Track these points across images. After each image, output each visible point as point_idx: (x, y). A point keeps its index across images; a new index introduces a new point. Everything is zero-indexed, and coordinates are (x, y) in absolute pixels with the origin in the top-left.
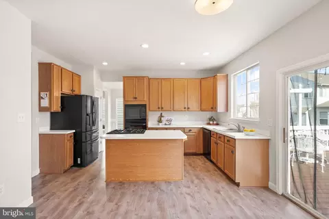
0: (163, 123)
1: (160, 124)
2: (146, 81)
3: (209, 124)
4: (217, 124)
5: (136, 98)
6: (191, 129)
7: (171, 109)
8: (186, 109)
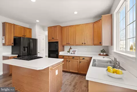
1: (69, 53)
3: (100, 55)
4: (107, 55)
6: (84, 57)
7: (74, 44)
8: (83, 44)
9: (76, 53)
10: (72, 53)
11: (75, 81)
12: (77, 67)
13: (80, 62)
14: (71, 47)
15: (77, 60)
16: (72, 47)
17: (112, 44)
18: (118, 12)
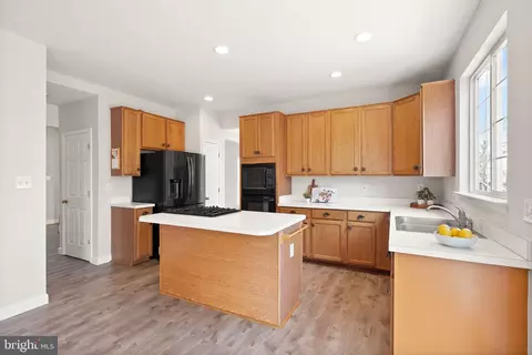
0: (314, 199)
1: (308, 200)
2: (274, 120)
5: (258, 153)
6: (361, 214)
7: (328, 172)
8: (358, 172)
9: (332, 199)
11: (337, 283)
12: (338, 242)
13: (349, 228)
14: (314, 181)
15: (339, 222)
16: (319, 181)
17: (453, 171)
18: (474, 77)
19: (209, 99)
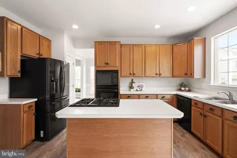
0: (135, 89)
1: (132, 90)
2: (118, 47)
3: (180, 90)
4: (189, 91)
5: (107, 64)
6: (164, 96)
9: (144, 89)
10: (137, 90)
14: (132, 80)
19: (75, 27)
